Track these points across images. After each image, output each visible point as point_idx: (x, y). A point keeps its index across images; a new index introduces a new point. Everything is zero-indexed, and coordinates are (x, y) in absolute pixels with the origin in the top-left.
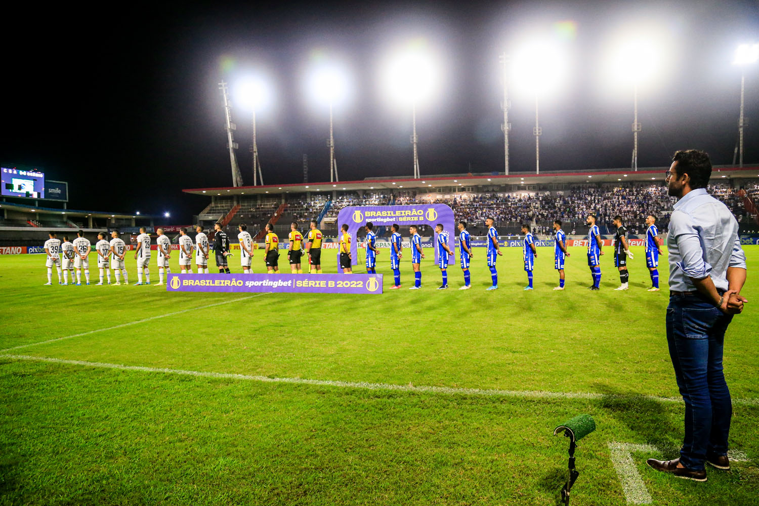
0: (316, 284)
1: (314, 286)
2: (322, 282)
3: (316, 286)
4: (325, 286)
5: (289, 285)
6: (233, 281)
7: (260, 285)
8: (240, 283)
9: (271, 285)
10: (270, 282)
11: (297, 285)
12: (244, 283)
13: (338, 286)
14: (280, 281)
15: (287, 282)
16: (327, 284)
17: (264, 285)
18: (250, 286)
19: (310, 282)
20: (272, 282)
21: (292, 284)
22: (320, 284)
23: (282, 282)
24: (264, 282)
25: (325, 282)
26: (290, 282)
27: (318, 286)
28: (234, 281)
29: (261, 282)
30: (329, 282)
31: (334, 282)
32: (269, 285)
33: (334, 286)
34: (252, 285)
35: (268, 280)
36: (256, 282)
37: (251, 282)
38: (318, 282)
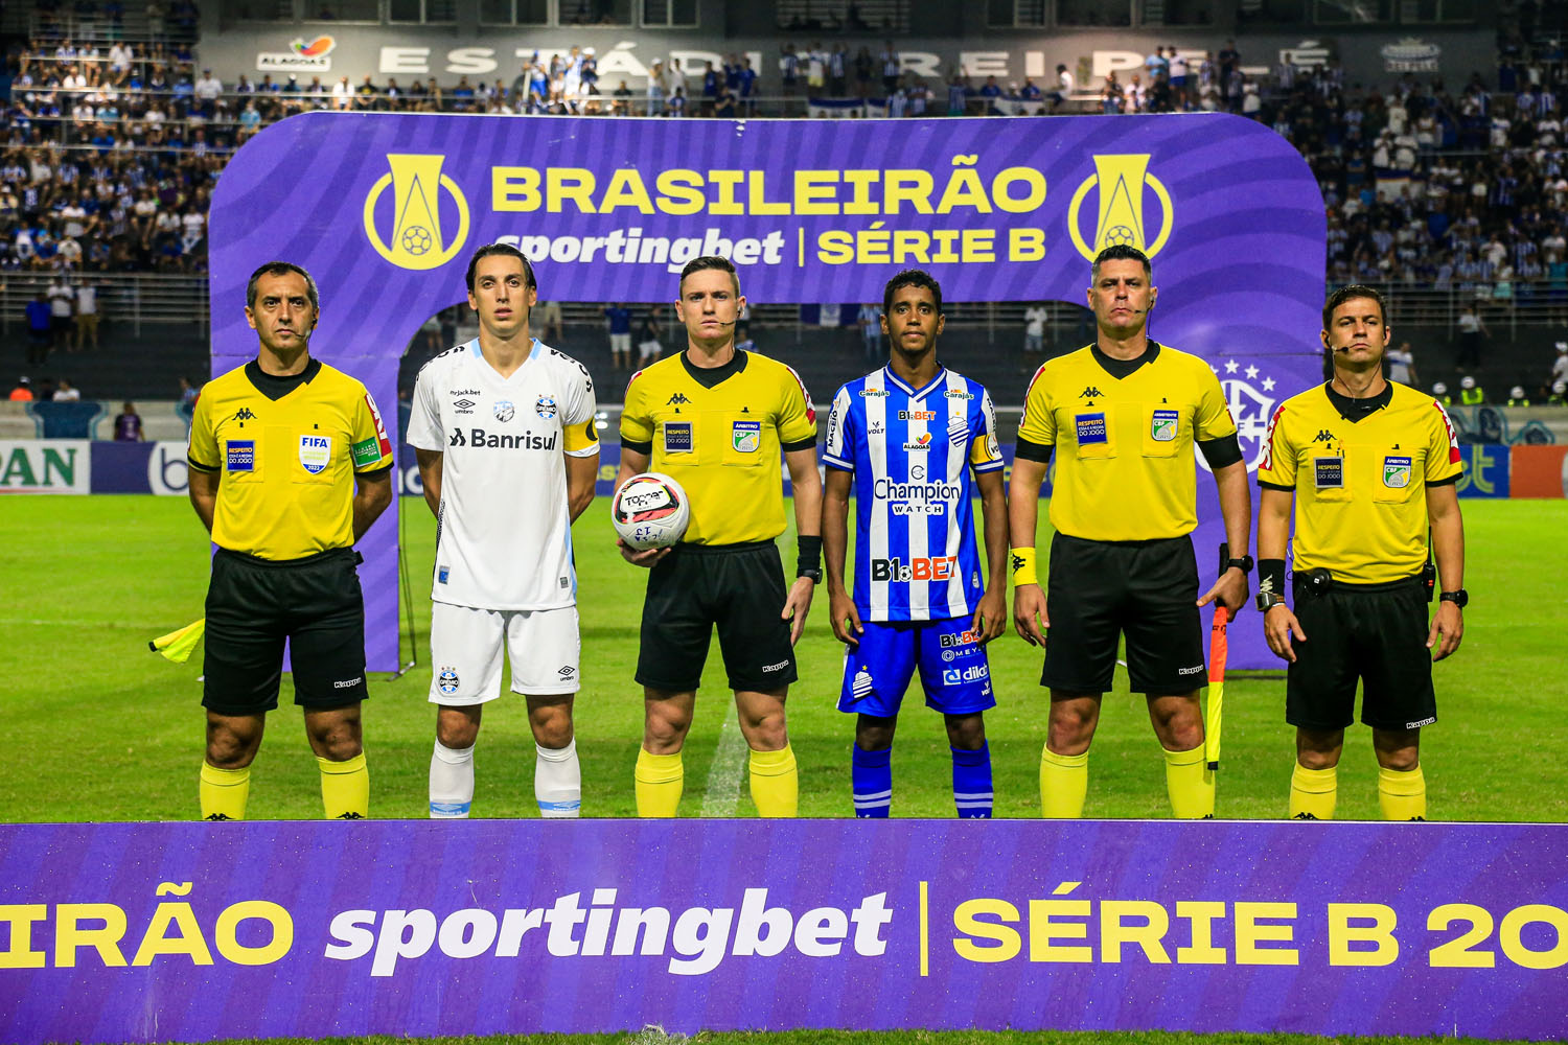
0: (1179, 934)
1: (1157, 955)
2: (1246, 912)
3: (1185, 956)
4: (1291, 957)
5: (870, 945)
6: (163, 914)
7: (509, 948)
8: (255, 933)
9: (653, 946)
10: (630, 918)
11: (963, 948)
12: (313, 934)
13: (1440, 957)
14: (755, 897)
15: (836, 916)
16: (1311, 934)
17: (560, 945)
18: (383, 967)
19: (1112, 910)
20: (658, 917)
21: (898, 932)
22: (1223, 933)
23: (780, 917)
24: (565, 911)
25: (1289, 910)
26: (874, 911)
27: (1201, 952)
28: (174, 909)
29: (519, 922)
30: (1339, 913)
31: (1386, 916)
32: (624, 947)
33: (1388, 953)
34: (416, 949)
35: (605, 895)
36: (457, 920)
37: (395, 920)
38: (1201, 913)
